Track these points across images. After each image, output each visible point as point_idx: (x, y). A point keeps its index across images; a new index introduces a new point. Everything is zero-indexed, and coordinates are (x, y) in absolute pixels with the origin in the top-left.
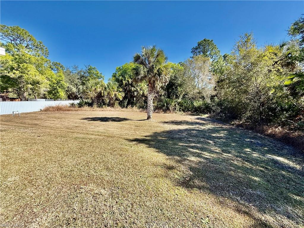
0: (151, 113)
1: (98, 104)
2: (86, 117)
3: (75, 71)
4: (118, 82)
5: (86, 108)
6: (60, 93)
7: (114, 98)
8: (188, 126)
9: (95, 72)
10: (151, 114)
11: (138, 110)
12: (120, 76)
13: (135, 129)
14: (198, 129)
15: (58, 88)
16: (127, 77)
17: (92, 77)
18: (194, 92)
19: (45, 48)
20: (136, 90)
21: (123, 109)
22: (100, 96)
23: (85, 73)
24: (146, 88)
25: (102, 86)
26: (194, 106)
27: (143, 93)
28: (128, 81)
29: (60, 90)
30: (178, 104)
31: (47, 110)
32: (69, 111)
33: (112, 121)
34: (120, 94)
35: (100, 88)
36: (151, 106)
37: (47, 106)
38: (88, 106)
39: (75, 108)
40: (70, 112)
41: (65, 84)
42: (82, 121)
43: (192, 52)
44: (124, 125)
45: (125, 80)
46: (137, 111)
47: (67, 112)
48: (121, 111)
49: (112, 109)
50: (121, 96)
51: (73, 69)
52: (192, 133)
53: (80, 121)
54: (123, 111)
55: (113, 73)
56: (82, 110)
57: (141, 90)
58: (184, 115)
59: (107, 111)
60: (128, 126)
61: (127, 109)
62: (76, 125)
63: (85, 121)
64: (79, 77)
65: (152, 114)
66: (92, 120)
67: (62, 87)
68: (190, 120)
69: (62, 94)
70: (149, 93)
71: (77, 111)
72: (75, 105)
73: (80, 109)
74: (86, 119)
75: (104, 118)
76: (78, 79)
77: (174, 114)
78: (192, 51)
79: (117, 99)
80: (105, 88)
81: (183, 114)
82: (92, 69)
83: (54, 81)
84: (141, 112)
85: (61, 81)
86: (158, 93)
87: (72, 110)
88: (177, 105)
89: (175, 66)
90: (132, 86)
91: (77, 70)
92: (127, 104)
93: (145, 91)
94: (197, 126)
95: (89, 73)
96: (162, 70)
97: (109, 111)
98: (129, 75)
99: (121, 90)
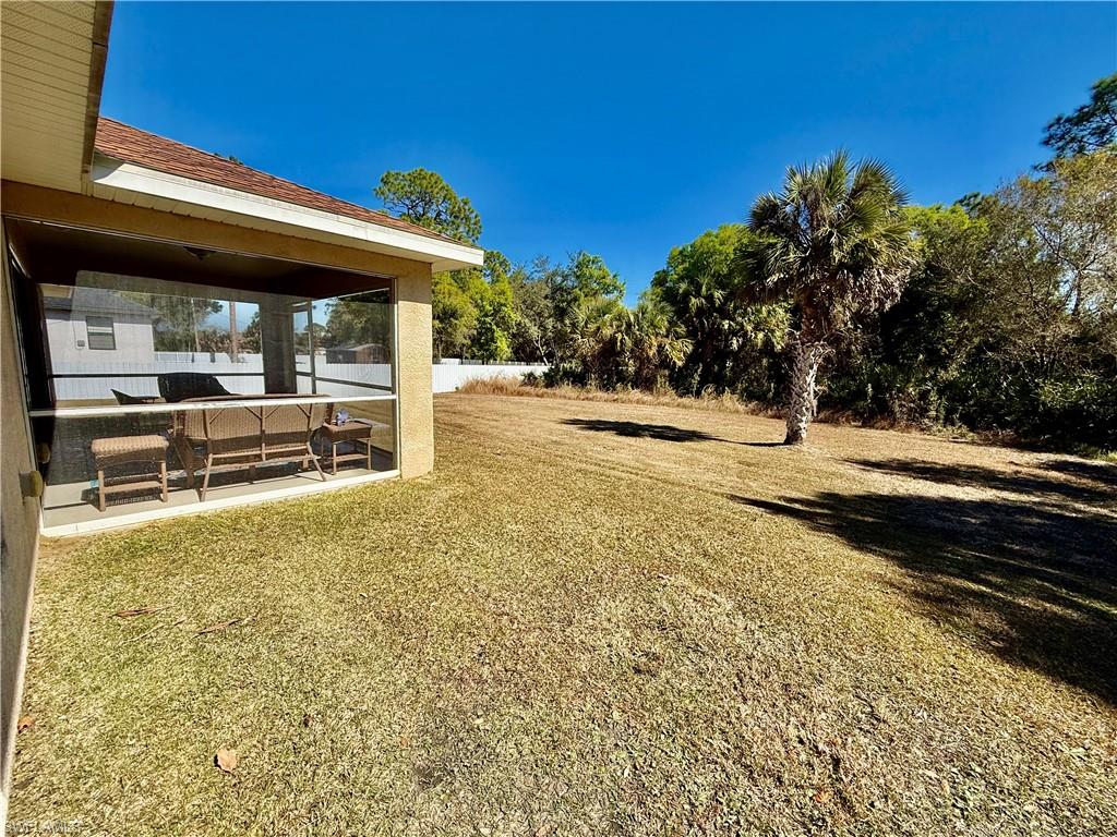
0: (804, 419)
1: (601, 377)
2: (572, 417)
3: (538, 275)
4: (673, 304)
5: (567, 389)
6: (499, 344)
7: (656, 361)
8: (994, 491)
9: (596, 273)
10: (802, 425)
11: (741, 407)
12: (681, 279)
13: (741, 472)
14: (1056, 511)
15: (494, 327)
16: (705, 281)
17: (586, 290)
18: (1044, 337)
19: (474, 215)
20: (739, 331)
21: (685, 400)
22: (609, 350)
23: (565, 278)
24: (782, 322)
25: (619, 317)
26: (1035, 402)
27: (768, 343)
28: (710, 298)
29: (498, 333)
30: (940, 393)
31: (471, 388)
32: (522, 395)
33: (652, 436)
34: (678, 344)
35: (611, 326)
36: (805, 394)
37: (471, 379)
38: (573, 383)
39: (537, 386)
40: (525, 399)
41: (512, 315)
42: (565, 427)
43: (1046, 143)
44: (697, 454)
45: (698, 295)
46: (737, 411)
47: (517, 399)
48: (678, 406)
49: (648, 398)
50: (679, 351)
51: (536, 269)
52: (1021, 523)
53: (558, 426)
54: (685, 407)
55: (658, 273)
56: (554, 394)
57: (757, 328)
58: (973, 443)
59: (630, 401)
60: (713, 460)
61: (700, 401)
62: (555, 439)
63: (572, 428)
64: (548, 291)
65: (805, 424)
66: (590, 429)
67: (503, 323)
68: (1010, 469)
69: (503, 344)
70: (803, 344)
71: (542, 396)
72: (535, 378)
73: (549, 391)
74: (574, 422)
75: (623, 423)
76: (546, 297)
77: (915, 434)
78: (1047, 135)
79: (665, 362)
80: (629, 325)
81: (963, 436)
82: (589, 262)
83: (488, 307)
84: (753, 412)
85: (503, 308)
86: (835, 340)
87: (528, 394)
88: (933, 397)
89: (936, 217)
90: (725, 315)
91: (544, 270)
92: (699, 382)
93: (778, 334)
94: (1054, 498)
95: (578, 277)
96: (871, 251)
97: (638, 403)
98: (713, 276)
99: (682, 329)
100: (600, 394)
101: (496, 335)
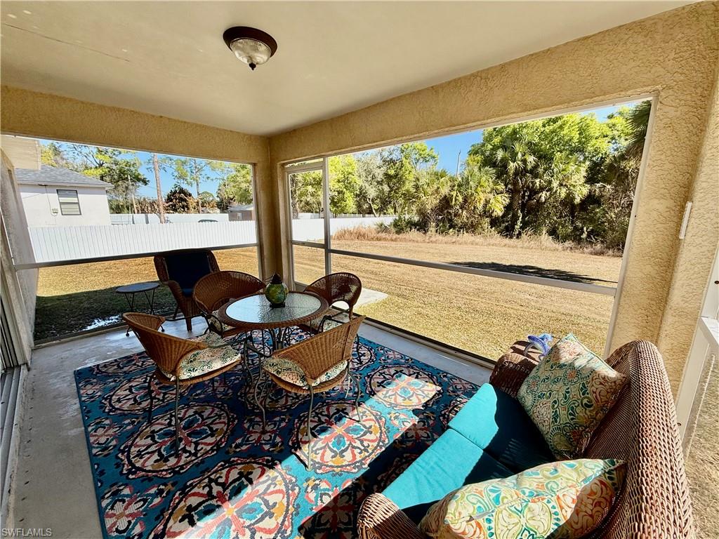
1: (439, 225)
4: (493, 168)
6: (348, 202)
7: (480, 212)
11: (559, 246)
16: (519, 148)
20: (547, 187)
21: (511, 241)
25: (452, 180)
28: (524, 161)
29: (347, 194)
31: (341, 237)
32: (381, 240)
34: (498, 198)
35: (448, 186)
37: (340, 229)
38: (418, 230)
39: (390, 233)
41: (357, 181)
45: (515, 159)
48: (504, 245)
50: (499, 203)
54: (510, 246)
55: (474, 146)
56: (405, 239)
61: (521, 241)
64: (379, 163)
67: (350, 187)
69: (350, 202)
71: (395, 240)
72: (386, 227)
73: (400, 236)
79: (486, 213)
80: (460, 185)
85: (351, 176)
87: (385, 239)
90: (537, 175)
97: (472, 244)
98: (527, 144)
99: (501, 187)
100: (440, 237)
101: (346, 196)
